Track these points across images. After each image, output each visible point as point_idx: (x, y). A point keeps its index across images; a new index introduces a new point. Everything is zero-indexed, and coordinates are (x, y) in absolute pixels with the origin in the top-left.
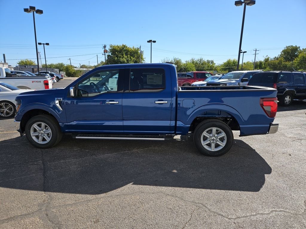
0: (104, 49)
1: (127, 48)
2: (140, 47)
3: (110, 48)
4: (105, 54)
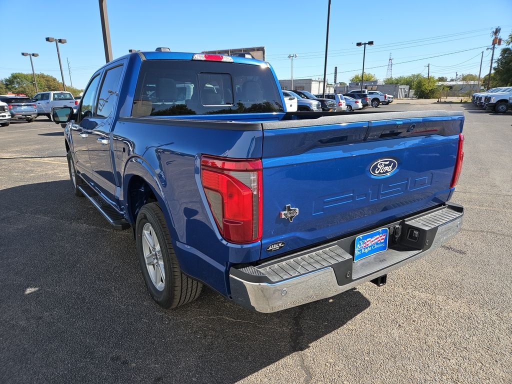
0: (494, 37)
4: (494, 48)
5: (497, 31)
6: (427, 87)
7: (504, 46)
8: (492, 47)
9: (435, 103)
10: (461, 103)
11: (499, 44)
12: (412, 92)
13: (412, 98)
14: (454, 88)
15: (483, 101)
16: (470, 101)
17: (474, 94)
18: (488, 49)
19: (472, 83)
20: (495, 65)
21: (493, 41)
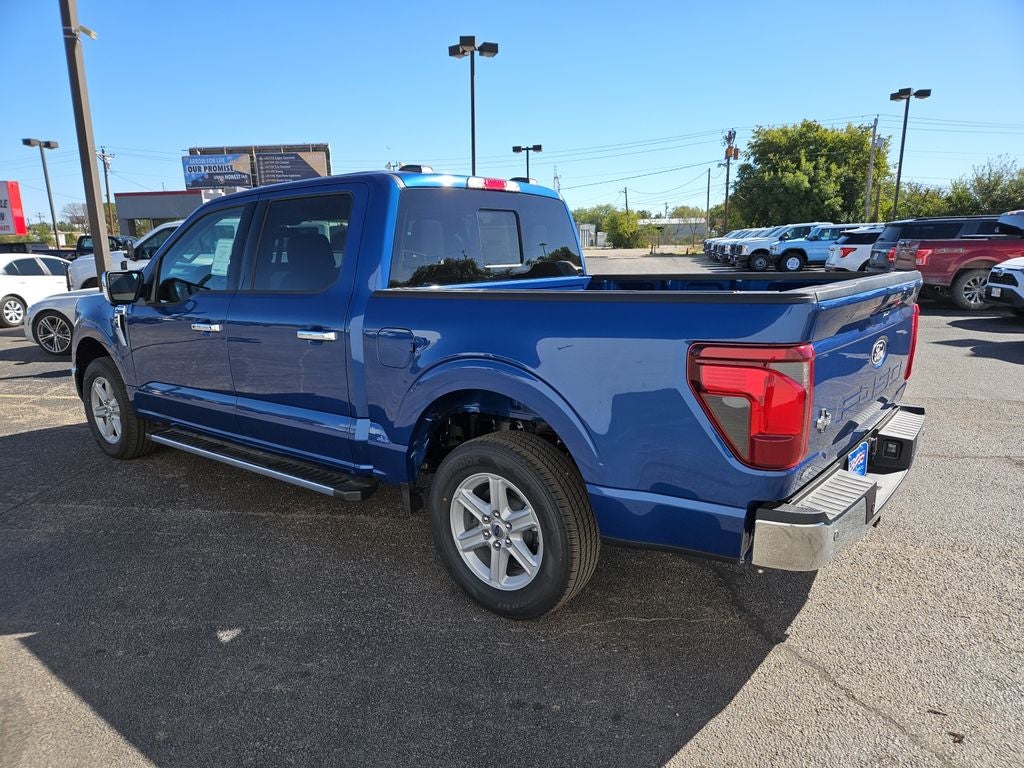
0: (727, 146)
1: (819, 133)
2: (876, 120)
3: (753, 141)
4: (728, 163)
5: (731, 137)
6: (627, 228)
7: (742, 161)
8: (726, 161)
9: (646, 256)
10: (687, 255)
11: (736, 158)
12: (602, 237)
13: (604, 247)
14: (666, 230)
15: (728, 251)
16: (701, 252)
17: (708, 241)
18: (720, 165)
19: (693, 221)
20: (731, 192)
21: (727, 152)
